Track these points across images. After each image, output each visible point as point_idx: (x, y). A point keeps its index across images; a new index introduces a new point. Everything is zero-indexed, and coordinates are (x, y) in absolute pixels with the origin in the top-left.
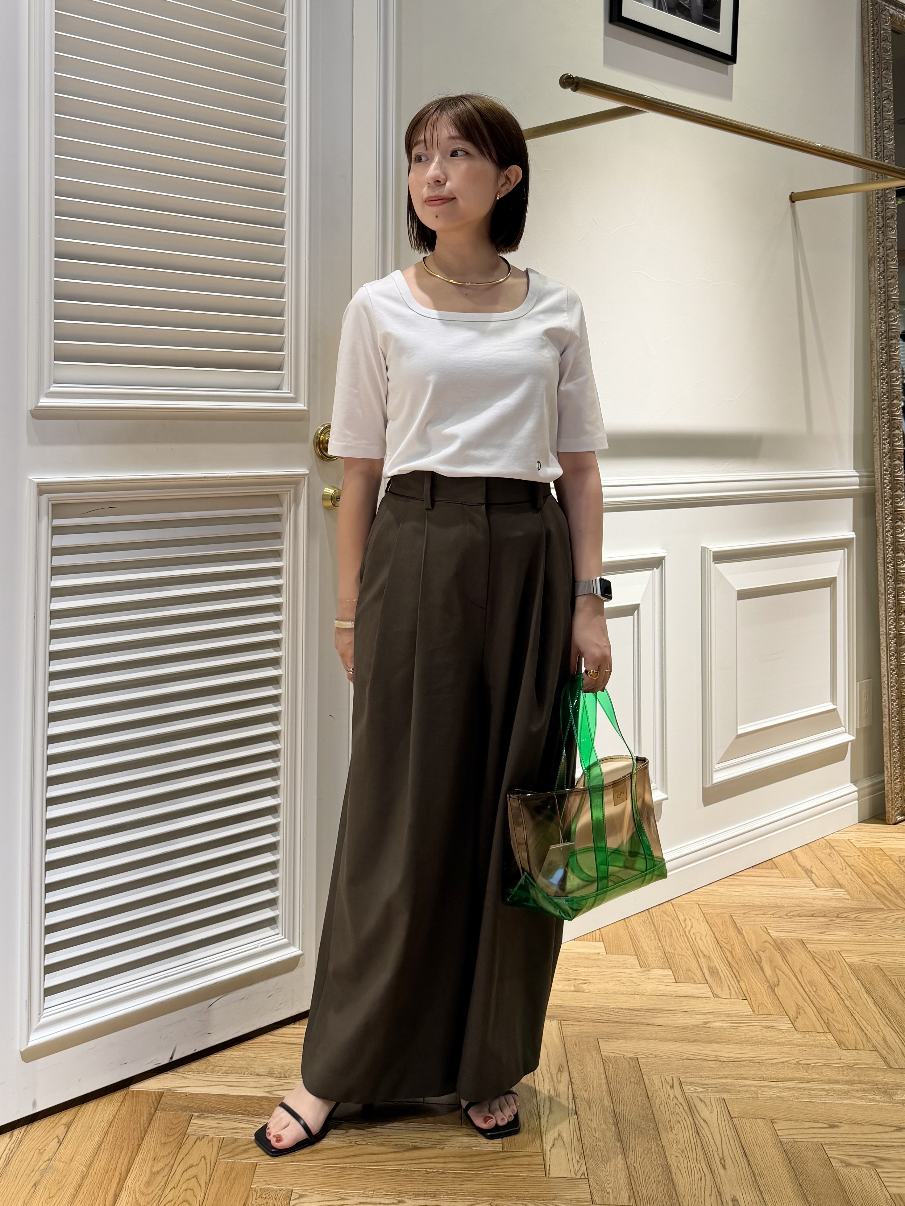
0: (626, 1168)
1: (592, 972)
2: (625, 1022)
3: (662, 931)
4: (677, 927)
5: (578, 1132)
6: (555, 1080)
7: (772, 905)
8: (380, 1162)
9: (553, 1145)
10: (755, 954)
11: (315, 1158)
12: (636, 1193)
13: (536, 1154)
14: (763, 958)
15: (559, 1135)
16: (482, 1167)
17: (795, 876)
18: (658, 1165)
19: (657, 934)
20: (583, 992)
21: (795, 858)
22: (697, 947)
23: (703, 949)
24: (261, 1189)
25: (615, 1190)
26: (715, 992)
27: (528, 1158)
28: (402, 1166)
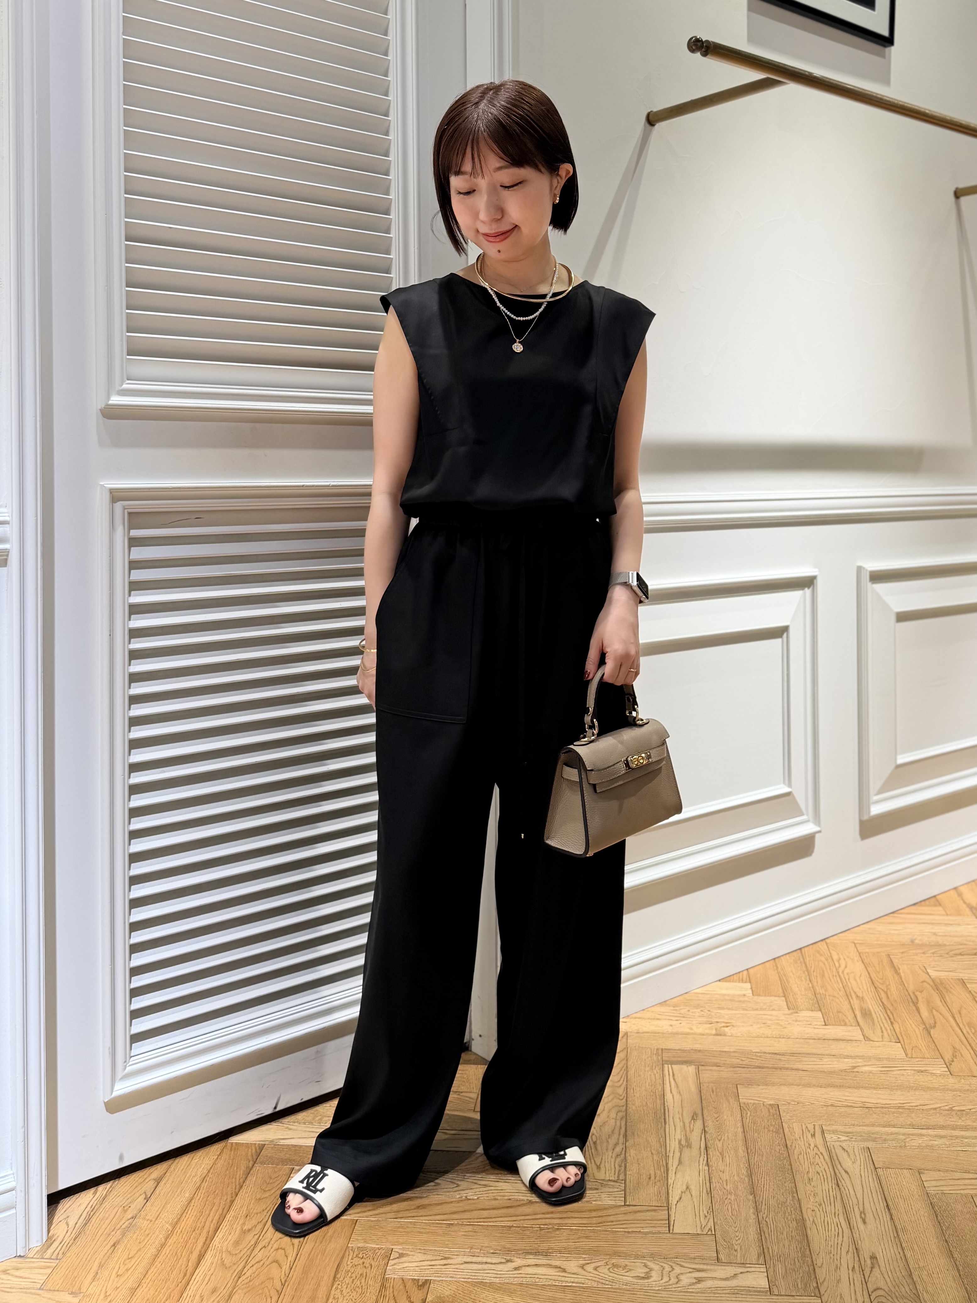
0: (757, 1223)
1: (735, 1014)
2: (767, 1067)
3: (814, 971)
4: (830, 966)
5: (708, 1184)
6: (688, 1129)
7: (933, 944)
8: (491, 1218)
9: (680, 1198)
10: (911, 995)
11: (420, 1214)
12: (766, 1251)
13: (660, 1208)
14: (920, 998)
15: (687, 1188)
16: (601, 1223)
17: (959, 913)
18: (792, 1219)
19: (809, 975)
20: (725, 1035)
21: (960, 895)
22: (850, 988)
23: (857, 990)
24: (358, 1248)
25: (743, 1247)
26: (867, 1035)
27: (653, 1213)
28: (514, 1222)
